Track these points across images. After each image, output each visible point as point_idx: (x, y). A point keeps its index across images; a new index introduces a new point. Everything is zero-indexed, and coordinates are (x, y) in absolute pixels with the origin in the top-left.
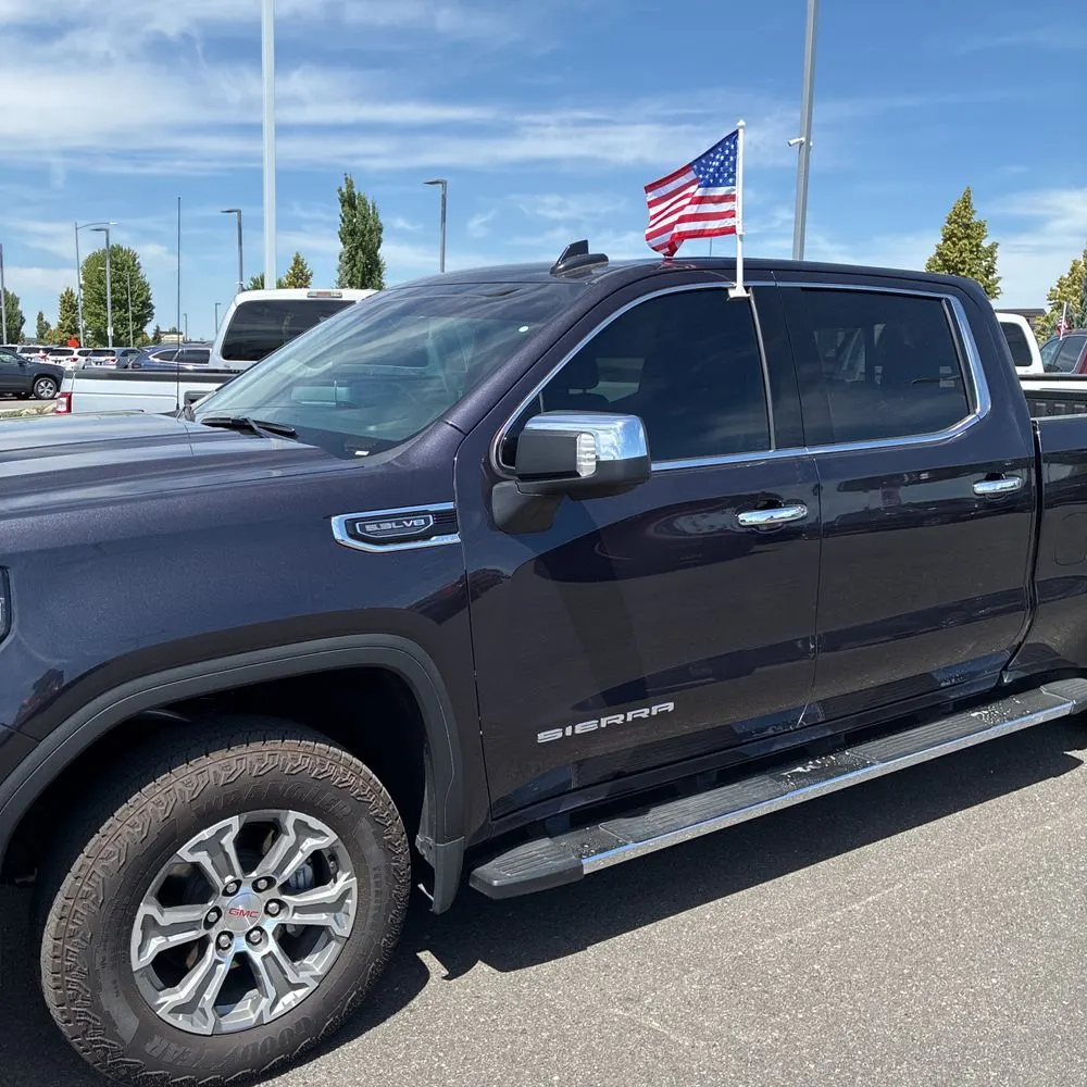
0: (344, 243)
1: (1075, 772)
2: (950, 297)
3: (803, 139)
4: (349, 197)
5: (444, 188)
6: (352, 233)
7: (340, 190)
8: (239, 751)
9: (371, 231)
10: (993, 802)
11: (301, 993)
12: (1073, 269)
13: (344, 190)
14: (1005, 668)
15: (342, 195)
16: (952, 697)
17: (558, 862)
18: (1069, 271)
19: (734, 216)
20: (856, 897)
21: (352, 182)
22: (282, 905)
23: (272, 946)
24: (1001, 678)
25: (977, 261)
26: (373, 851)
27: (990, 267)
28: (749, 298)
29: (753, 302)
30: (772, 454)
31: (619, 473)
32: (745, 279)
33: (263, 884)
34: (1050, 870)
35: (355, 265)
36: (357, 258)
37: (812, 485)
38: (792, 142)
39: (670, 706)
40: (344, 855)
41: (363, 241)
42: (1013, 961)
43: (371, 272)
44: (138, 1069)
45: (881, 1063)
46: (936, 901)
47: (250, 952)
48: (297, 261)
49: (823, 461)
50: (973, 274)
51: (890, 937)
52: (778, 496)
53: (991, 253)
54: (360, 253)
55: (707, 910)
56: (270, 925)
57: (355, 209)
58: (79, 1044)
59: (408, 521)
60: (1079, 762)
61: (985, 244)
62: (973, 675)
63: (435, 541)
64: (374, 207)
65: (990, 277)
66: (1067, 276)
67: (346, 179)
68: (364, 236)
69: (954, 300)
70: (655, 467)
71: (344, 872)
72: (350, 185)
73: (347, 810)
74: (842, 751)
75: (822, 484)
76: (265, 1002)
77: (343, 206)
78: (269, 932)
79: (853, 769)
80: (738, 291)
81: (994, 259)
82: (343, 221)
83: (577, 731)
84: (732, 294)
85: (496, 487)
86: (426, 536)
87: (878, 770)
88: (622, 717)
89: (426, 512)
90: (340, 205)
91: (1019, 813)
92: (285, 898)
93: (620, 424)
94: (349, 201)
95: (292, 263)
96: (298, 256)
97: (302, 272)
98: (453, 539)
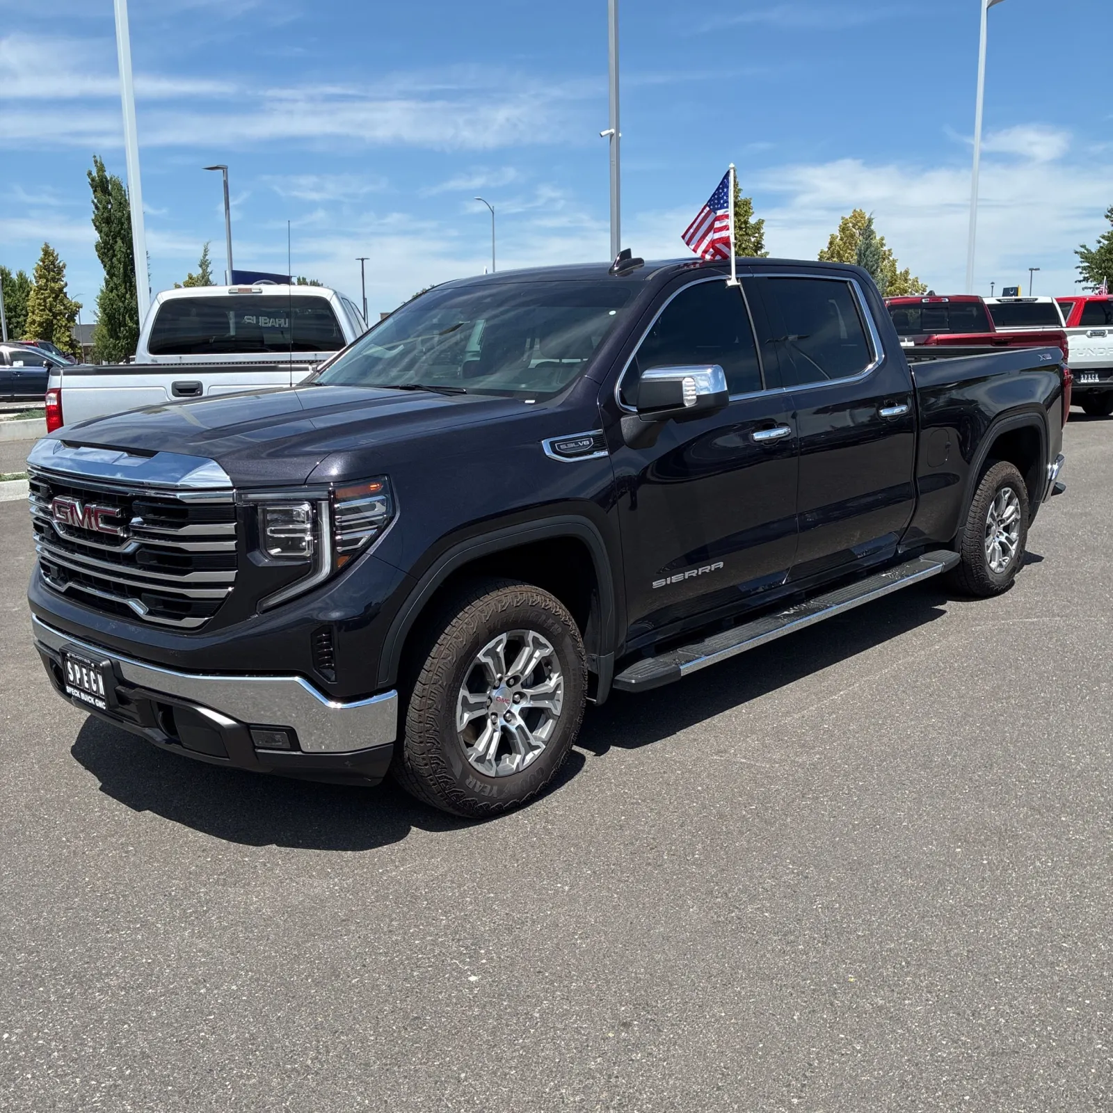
0: (100, 232)
1: (943, 617)
2: (852, 280)
3: (613, 131)
4: (101, 181)
5: (226, 174)
6: (108, 221)
7: (90, 174)
8: (505, 591)
10: (897, 638)
11: (537, 752)
12: (831, 243)
13: (95, 174)
14: (899, 544)
15: (93, 180)
16: (866, 565)
17: (666, 669)
18: (827, 245)
19: (728, 229)
20: (832, 693)
21: (102, 165)
22: (522, 695)
23: (520, 721)
24: (897, 551)
25: (745, 238)
26: (571, 657)
27: (759, 243)
28: (738, 286)
29: (742, 289)
30: (764, 393)
31: (711, 402)
32: (737, 272)
33: (512, 682)
34: (946, 668)
35: (114, 255)
36: (117, 247)
37: (792, 412)
38: (603, 133)
39: (721, 565)
40: (556, 661)
41: (122, 229)
42: (941, 711)
44: (462, 796)
45: (885, 760)
46: (883, 689)
47: (508, 725)
48: (47, 253)
49: (795, 397)
50: (744, 249)
51: (863, 708)
52: (773, 420)
53: (759, 229)
55: (743, 708)
56: (516, 709)
57: (110, 194)
58: (431, 780)
59: (581, 442)
60: (943, 612)
61: (752, 220)
62: (880, 548)
63: (597, 455)
65: (759, 253)
66: (826, 250)
67: (96, 162)
68: (122, 224)
69: (854, 282)
70: (731, 399)
71: (555, 673)
72: (101, 169)
73: (560, 630)
74: (809, 601)
75: (798, 412)
76: (518, 757)
77: (95, 191)
78: (516, 713)
79: (820, 610)
80: (732, 281)
81: (761, 236)
82: (97, 208)
83: (673, 581)
84: (730, 283)
85: (622, 419)
86: (591, 452)
87: (835, 610)
88: (696, 571)
89: (588, 436)
90: (91, 190)
91: (916, 642)
92: (525, 690)
93: (709, 371)
94: (101, 186)
95: (41, 254)
96: (47, 246)
97: (53, 263)
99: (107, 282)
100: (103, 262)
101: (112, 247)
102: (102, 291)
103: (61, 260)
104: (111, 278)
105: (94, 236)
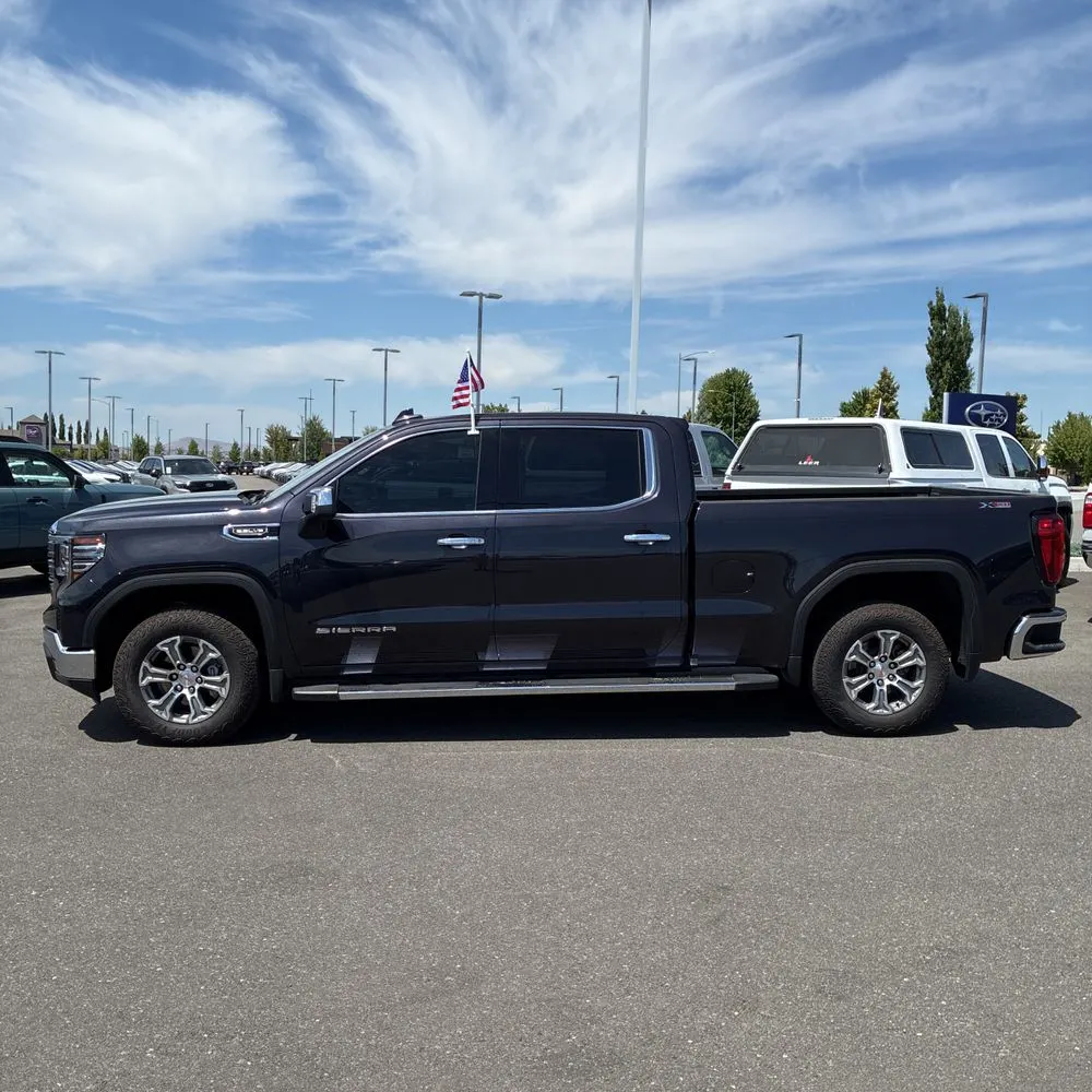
0: (932, 355)
4: (939, 309)
5: (986, 301)
6: (940, 345)
7: (931, 303)
9: (961, 343)
13: (934, 304)
15: (932, 309)
21: (942, 295)
35: (941, 377)
36: (944, 370)
41: (952, 352)
43: (958, 382)
48: (884, 375)
54: (948, 364)
57: (945, 321)
59: (256, 529)
64: (965, 318)
67: (938, 292)
68: (953, 348)
72: (941, 298)
77: (932, 319)
82: (932, 333)
84: (469, 433)
90: (929, 318)
94: (938, 313)
95: (879, 377)
96: (885, 370)
97: (888, 386)
98: (275, 538)
99: (931, 400)
100: (930, 383)
101: (940, 369)
102: (926, 409)
103: (895, 384)
104: (936, 397)
105: (927, 359)
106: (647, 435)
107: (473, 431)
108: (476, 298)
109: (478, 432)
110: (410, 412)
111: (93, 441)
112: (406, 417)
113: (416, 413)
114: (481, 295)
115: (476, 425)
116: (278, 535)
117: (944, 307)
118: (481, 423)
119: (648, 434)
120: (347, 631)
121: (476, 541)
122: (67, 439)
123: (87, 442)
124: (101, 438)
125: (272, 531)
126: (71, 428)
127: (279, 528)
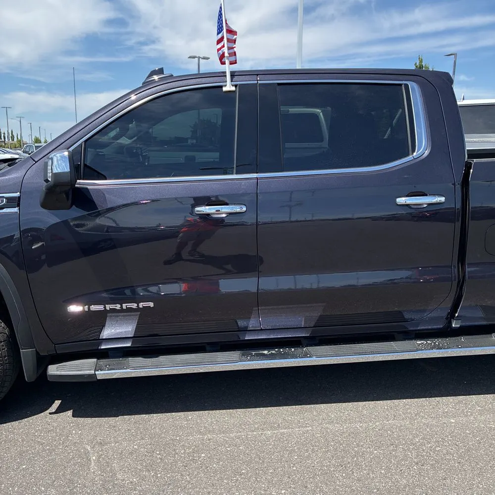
2: (410, 84)
5: (456, 58)
7: (416, 64)
13: (418, 64)
21: (422, 59)
63: (7, 210)
67: (419, 58)
72: (421, 61)
83: (91, 309)
84: (225, 89)
88: (119, 306)
98: (16, 210)
106: (413, 89)
107: (229, 87)
108: (197, 59)
109: (233, 89)
110: (161, 71)
111: (15, 139)
112: (156, 78)
113: (167, 73)
114: (199, 58)
115: (232, 81)
116: (18, 205)
117: (422, 66)
118: (236, 78)
119: (415, 89)
120: (100, 307)
121: (237, 209)
122: (3, 139)
123: (13, 140)
124: (19, 138)
125: (12, 202)
126: (4, 133)
127: (19, 198)
